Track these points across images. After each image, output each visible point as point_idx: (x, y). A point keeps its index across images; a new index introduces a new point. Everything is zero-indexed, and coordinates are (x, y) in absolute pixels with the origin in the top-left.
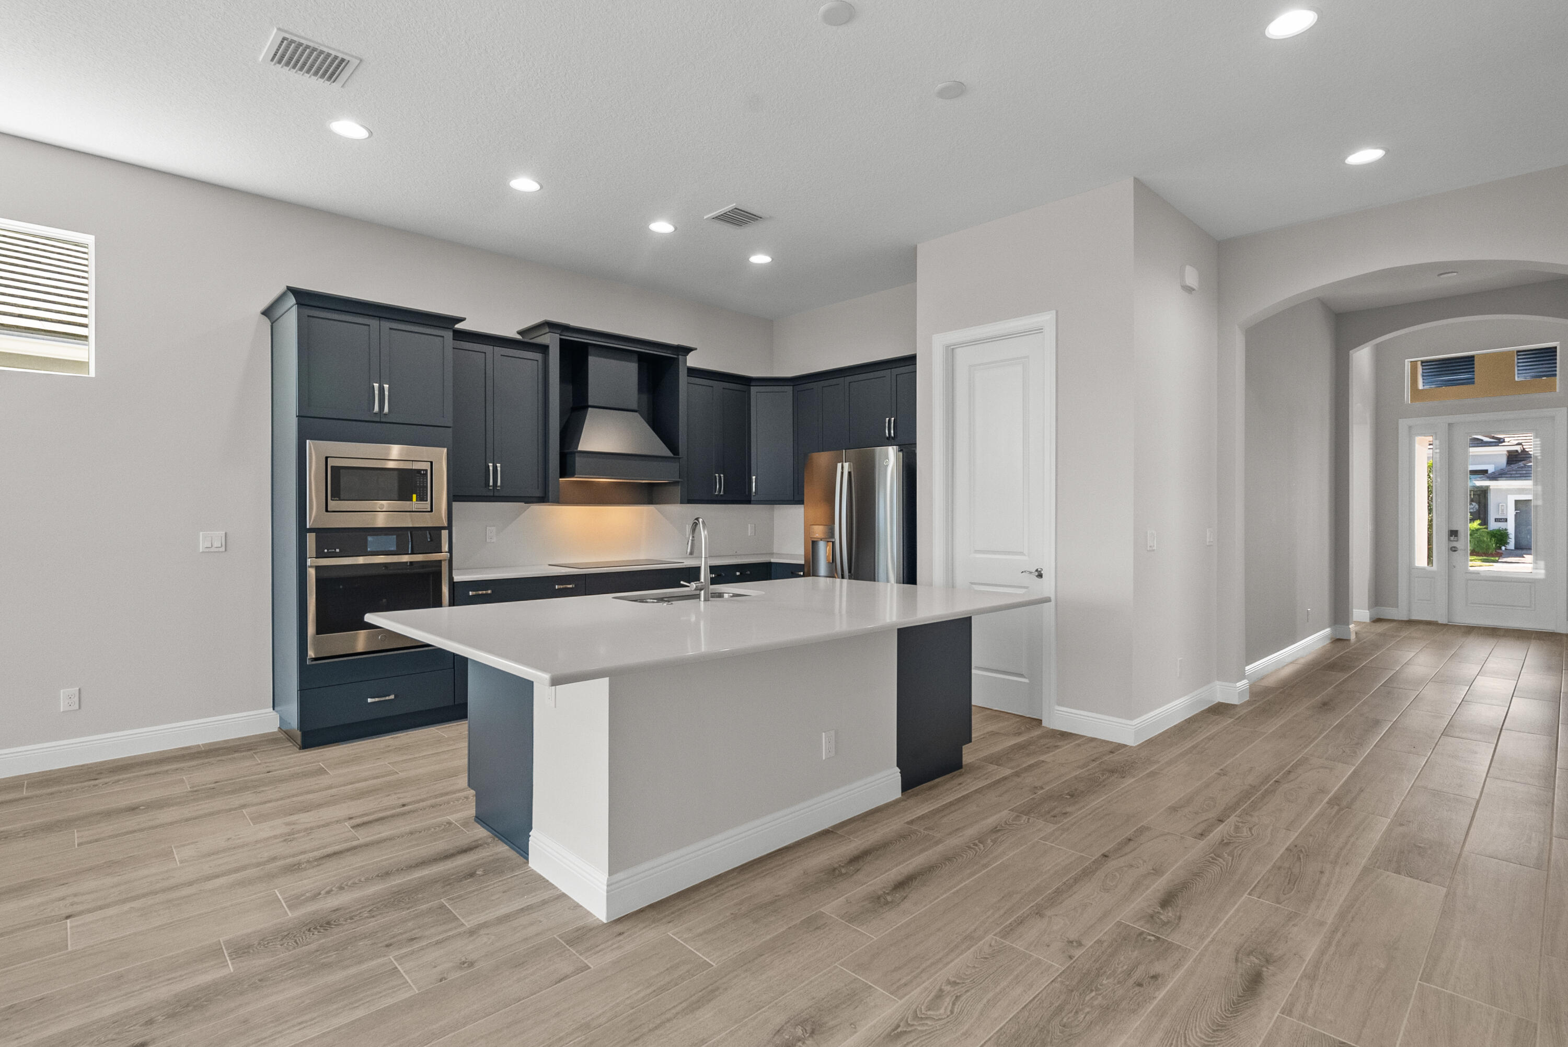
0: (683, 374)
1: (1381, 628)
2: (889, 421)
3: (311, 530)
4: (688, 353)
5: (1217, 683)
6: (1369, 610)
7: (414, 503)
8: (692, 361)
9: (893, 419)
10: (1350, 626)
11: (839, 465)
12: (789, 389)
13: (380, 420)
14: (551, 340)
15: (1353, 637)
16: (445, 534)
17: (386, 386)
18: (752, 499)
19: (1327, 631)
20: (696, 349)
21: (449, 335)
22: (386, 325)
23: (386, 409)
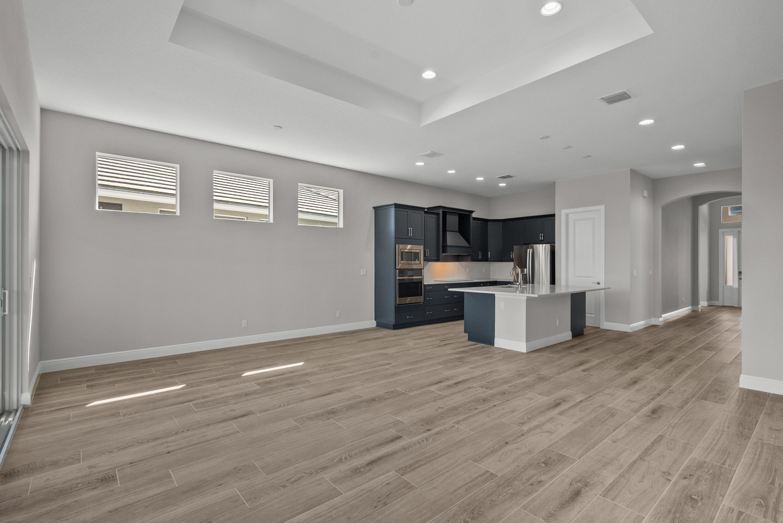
0: (471, 219)
1: (711, 308)
2: (541, 235)
3: (398, 269)
4: (472, 213)
5: (653, 318)
6: (707, 301)
7: (417, 262)
8: (474, 215)
9: (543, 234)
10: (699, 306)
11: (528, 250)
12: (501, 223)
13: (410, 238)
14: (441, 211)
15: (700, 310)
16: (423, 270)
17: (411, 228)
18: (488, 260)
19: (690, 307)
20: (475, 211)
21: (423, 212)
22: (411, 211)
23: (411, 235)
